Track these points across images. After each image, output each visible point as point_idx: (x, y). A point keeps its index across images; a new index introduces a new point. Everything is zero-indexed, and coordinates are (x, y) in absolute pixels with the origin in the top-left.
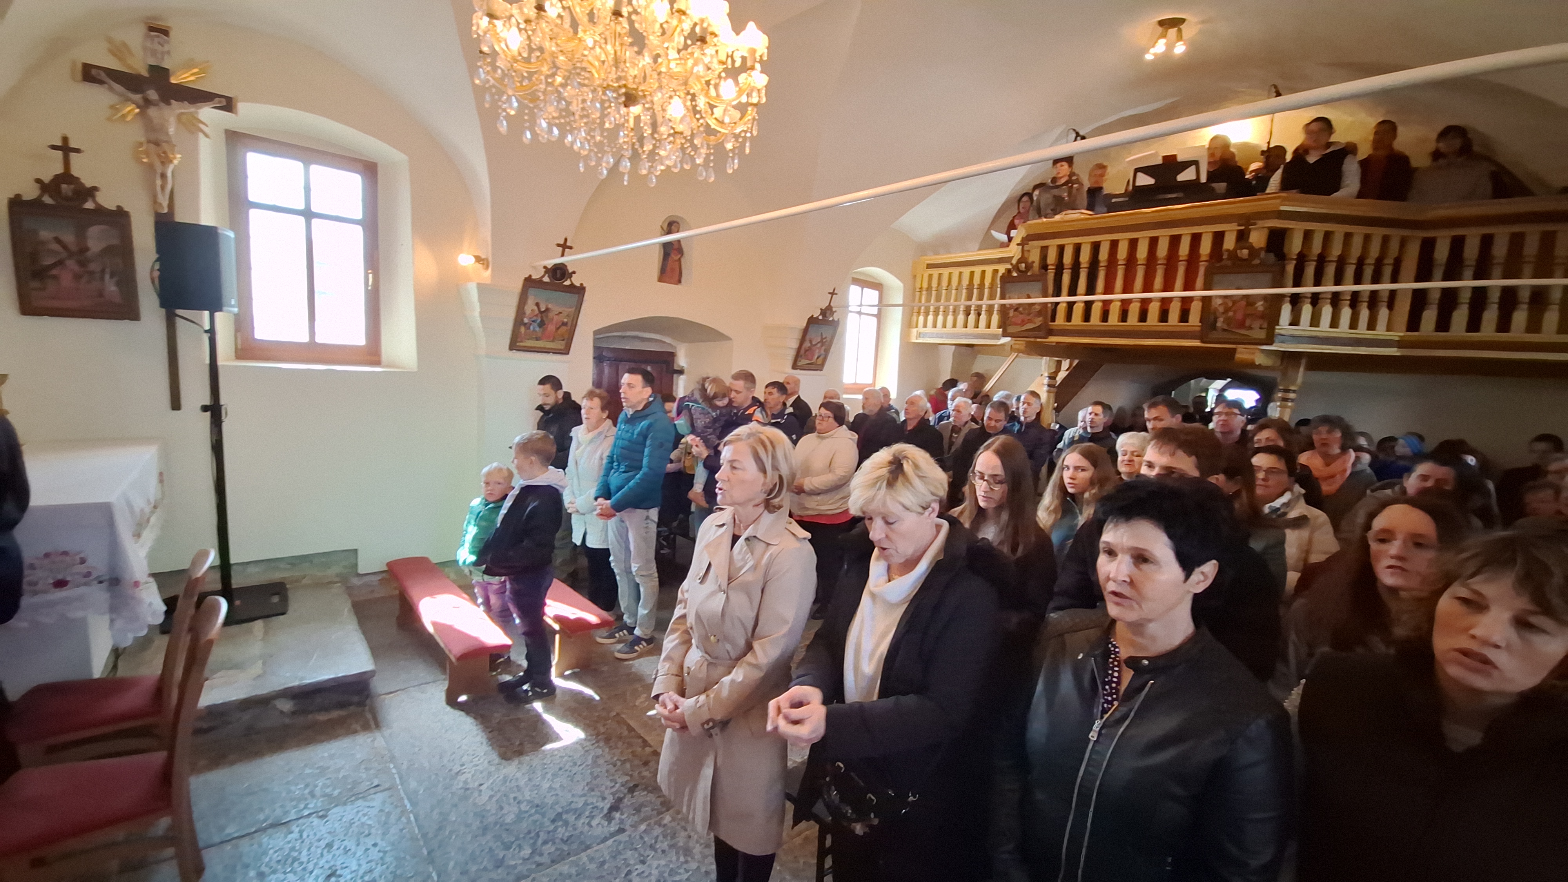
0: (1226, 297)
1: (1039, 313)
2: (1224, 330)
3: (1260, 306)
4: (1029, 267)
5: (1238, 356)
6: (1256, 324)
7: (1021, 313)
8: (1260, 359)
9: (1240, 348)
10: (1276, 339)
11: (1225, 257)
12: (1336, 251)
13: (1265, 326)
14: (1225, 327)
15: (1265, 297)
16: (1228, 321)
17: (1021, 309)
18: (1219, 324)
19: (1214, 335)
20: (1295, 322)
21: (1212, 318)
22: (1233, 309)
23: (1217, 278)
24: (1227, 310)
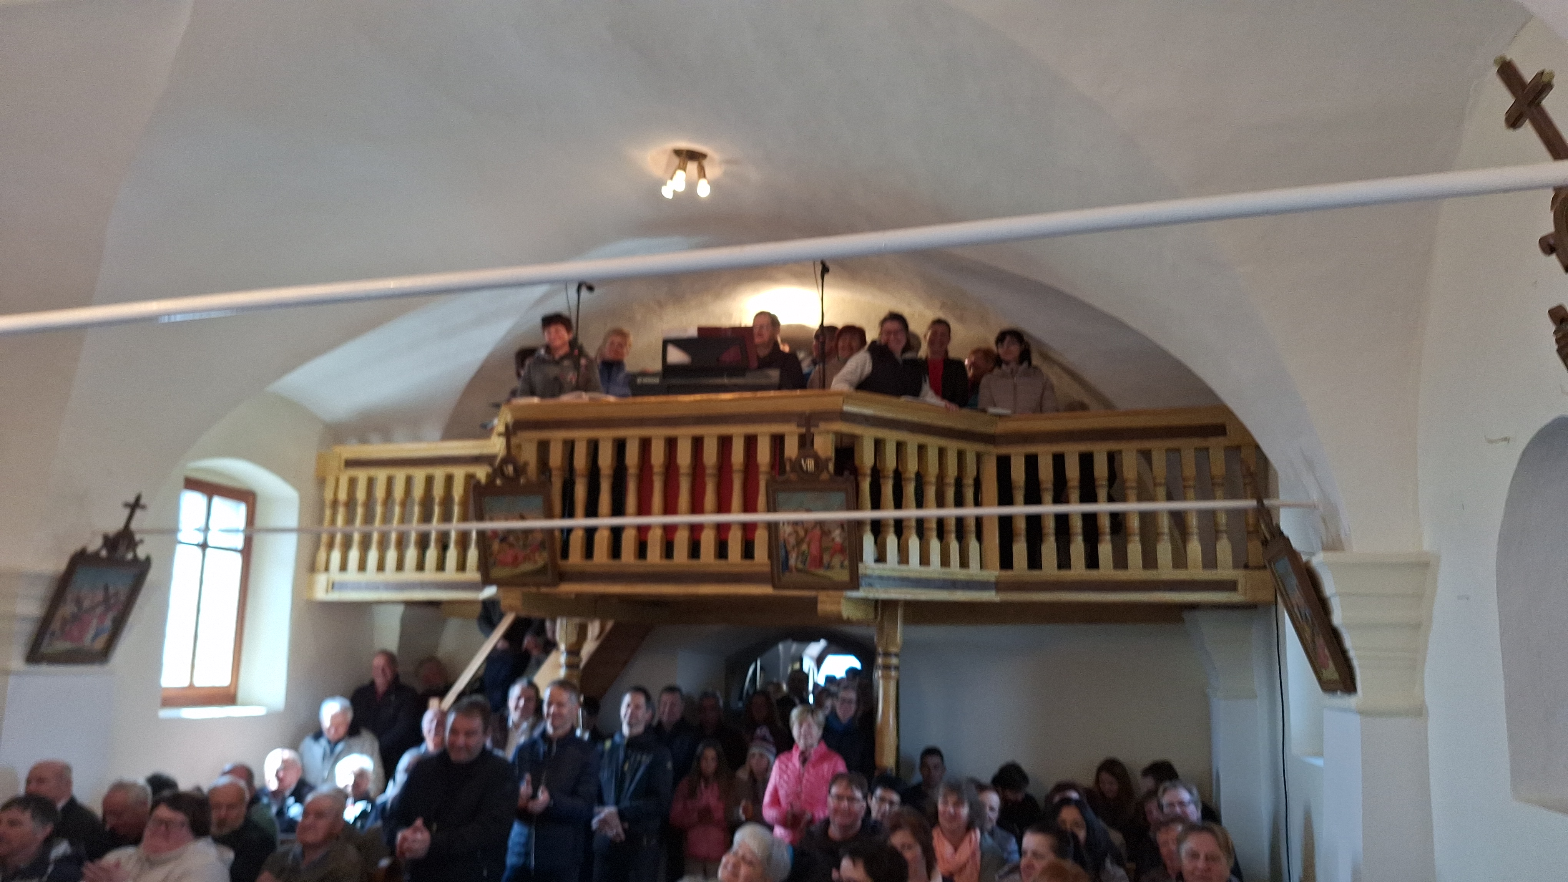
0: (795, 524)
1: (542, 545)
2: (798, 570)
3: (837, 535)
4: (520, 470)
5: (821, 607)
6: (837, 561)
7: (511, 545)
8: (847, 611)
9: (822, 596)
10: (863, 582)
11: (788, 468)
12: (912, 466)
13: (846, 563)
14: (800, 566)
15: (842, 524)
16: (802, 555)
17: (511, 539)
18: (792, 561)
19: (787, 577)
20: (881, 558)
21: (782, 552)
22: (807, 540)
23: (781, 497)
24: (799, 542)
